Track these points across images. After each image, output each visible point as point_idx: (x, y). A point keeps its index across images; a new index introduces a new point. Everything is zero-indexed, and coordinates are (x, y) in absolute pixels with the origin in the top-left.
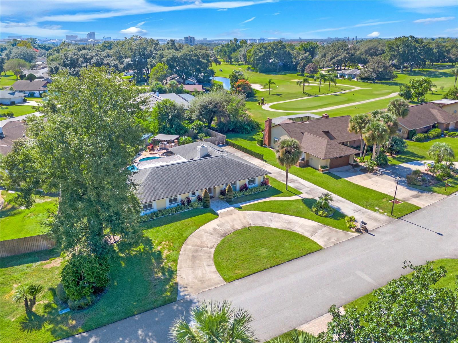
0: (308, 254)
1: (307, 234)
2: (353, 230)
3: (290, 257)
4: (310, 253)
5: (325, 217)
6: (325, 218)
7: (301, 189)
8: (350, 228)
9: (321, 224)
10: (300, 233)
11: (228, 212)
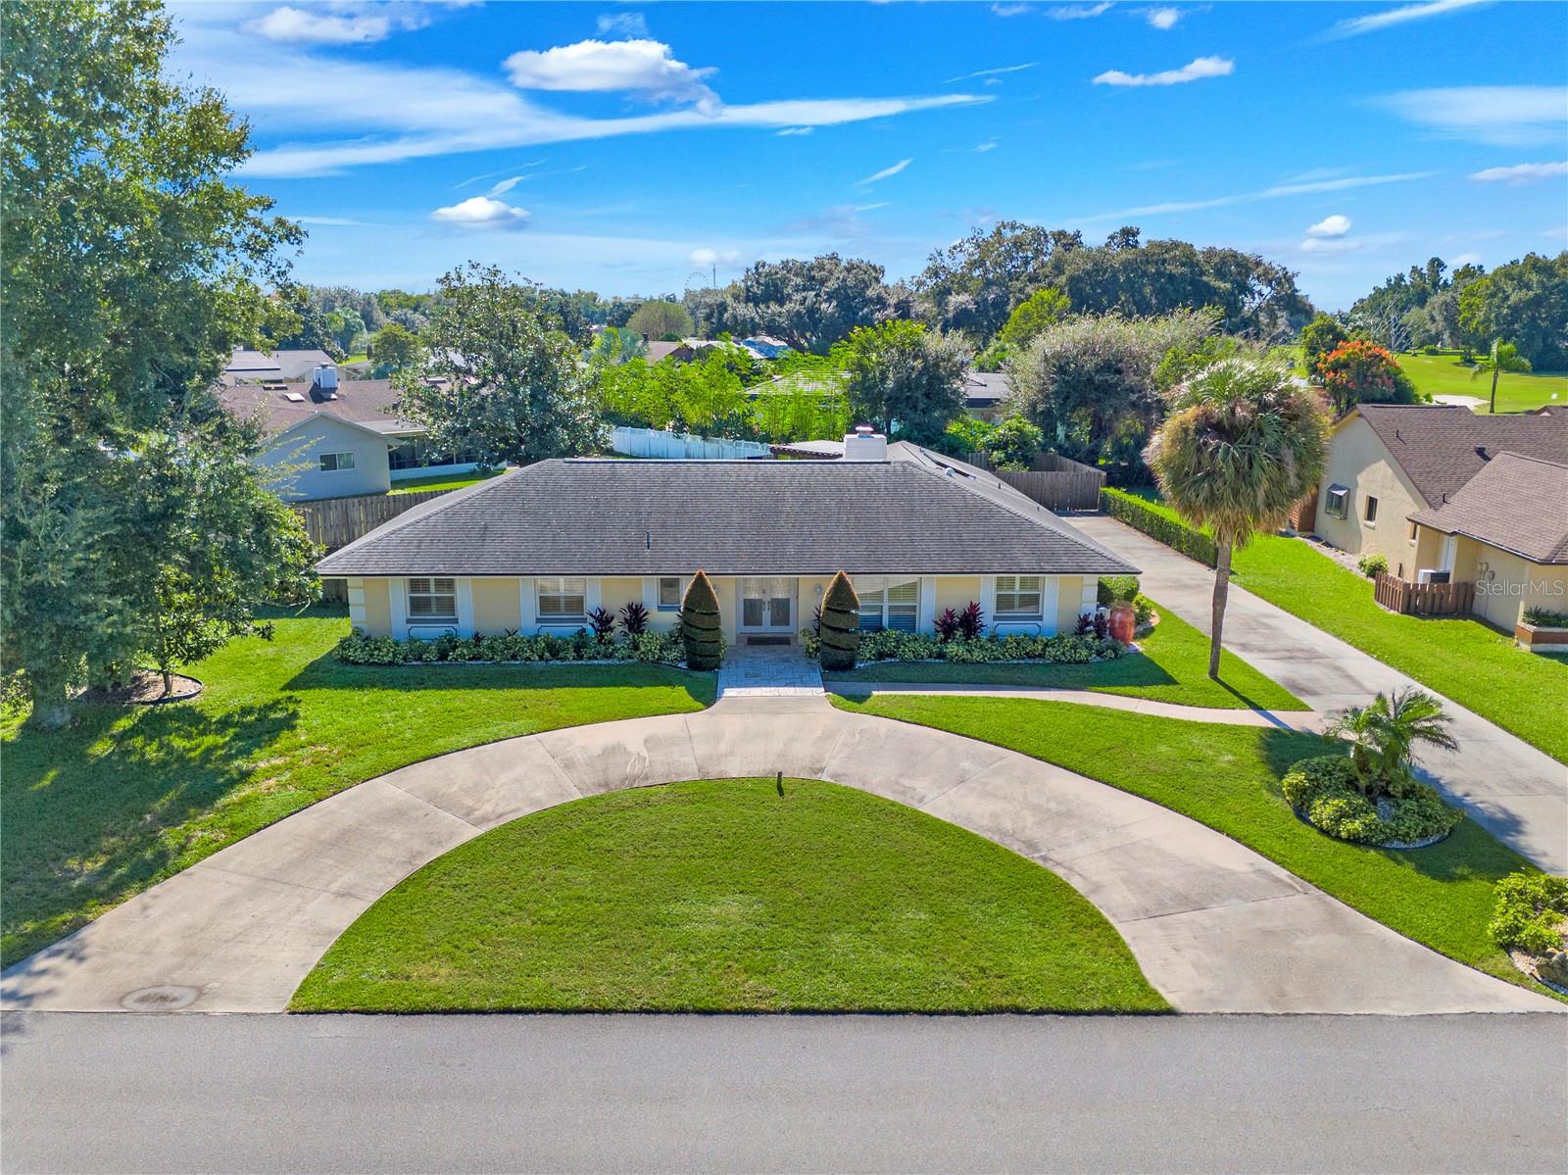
0: (1001, 1010)
1: (1113, 902)
2: (1523, 963)
3: (844, 989)
4: (1019, 1011)
5: (1354, 840)
6: (1348, 847)
7: (1313, 693)
8: (1508, 947)
9: (1282, 873)
10: (1076, 883)
11: (772, 700)
